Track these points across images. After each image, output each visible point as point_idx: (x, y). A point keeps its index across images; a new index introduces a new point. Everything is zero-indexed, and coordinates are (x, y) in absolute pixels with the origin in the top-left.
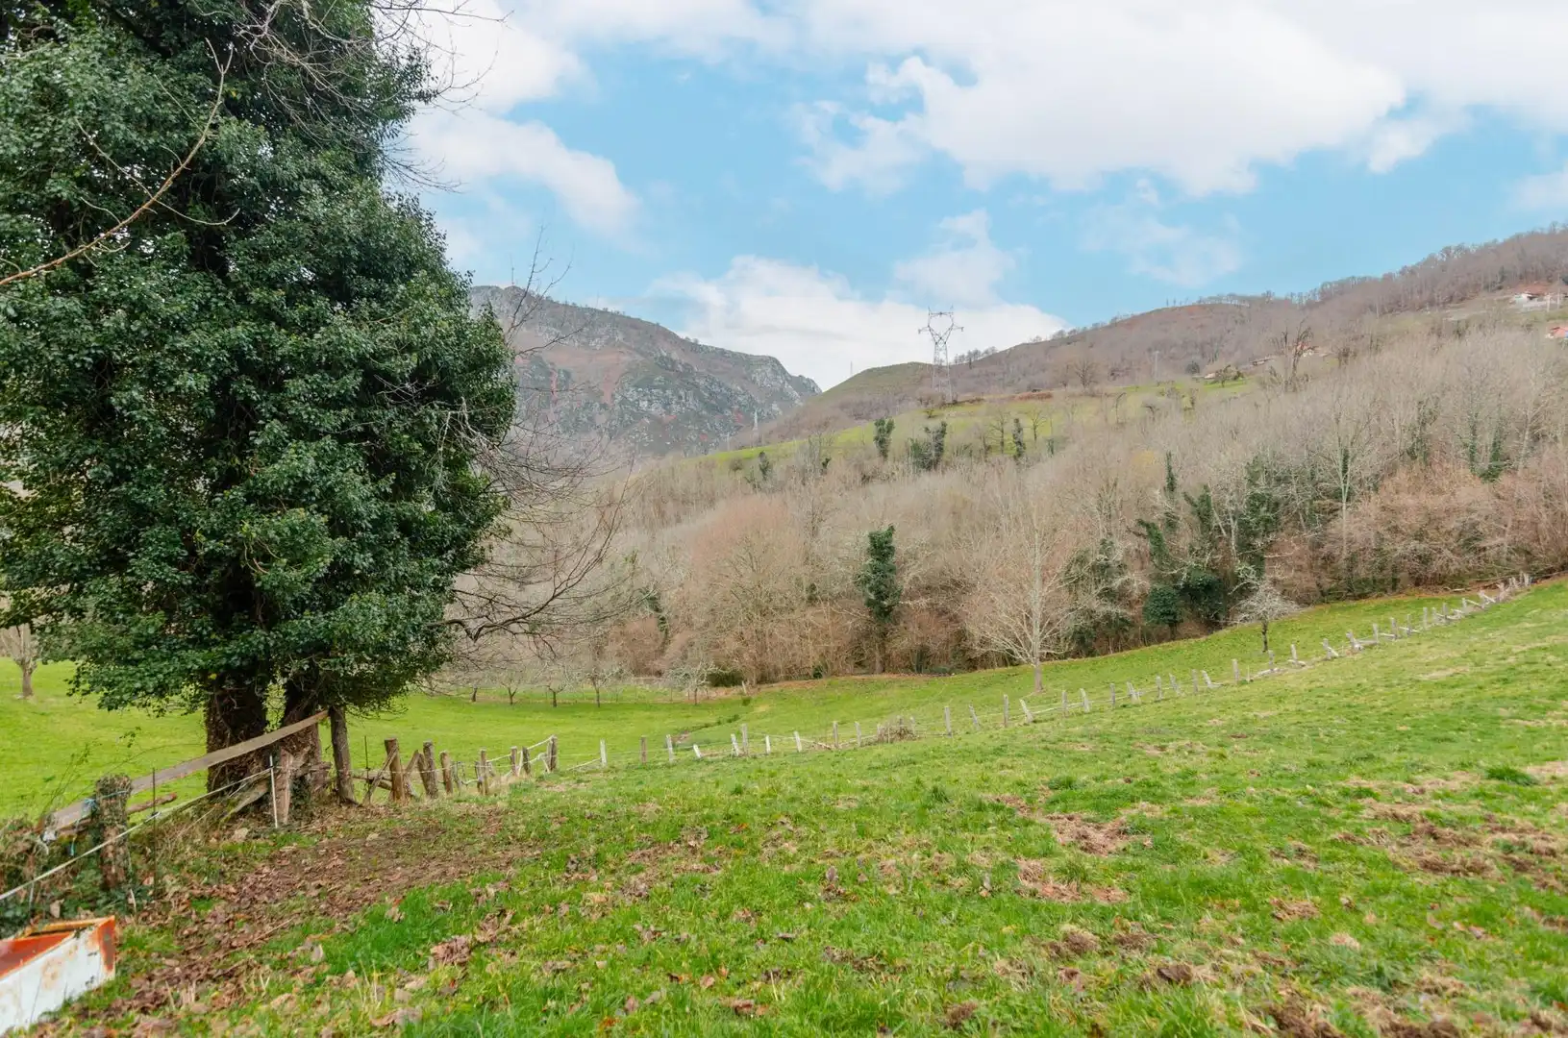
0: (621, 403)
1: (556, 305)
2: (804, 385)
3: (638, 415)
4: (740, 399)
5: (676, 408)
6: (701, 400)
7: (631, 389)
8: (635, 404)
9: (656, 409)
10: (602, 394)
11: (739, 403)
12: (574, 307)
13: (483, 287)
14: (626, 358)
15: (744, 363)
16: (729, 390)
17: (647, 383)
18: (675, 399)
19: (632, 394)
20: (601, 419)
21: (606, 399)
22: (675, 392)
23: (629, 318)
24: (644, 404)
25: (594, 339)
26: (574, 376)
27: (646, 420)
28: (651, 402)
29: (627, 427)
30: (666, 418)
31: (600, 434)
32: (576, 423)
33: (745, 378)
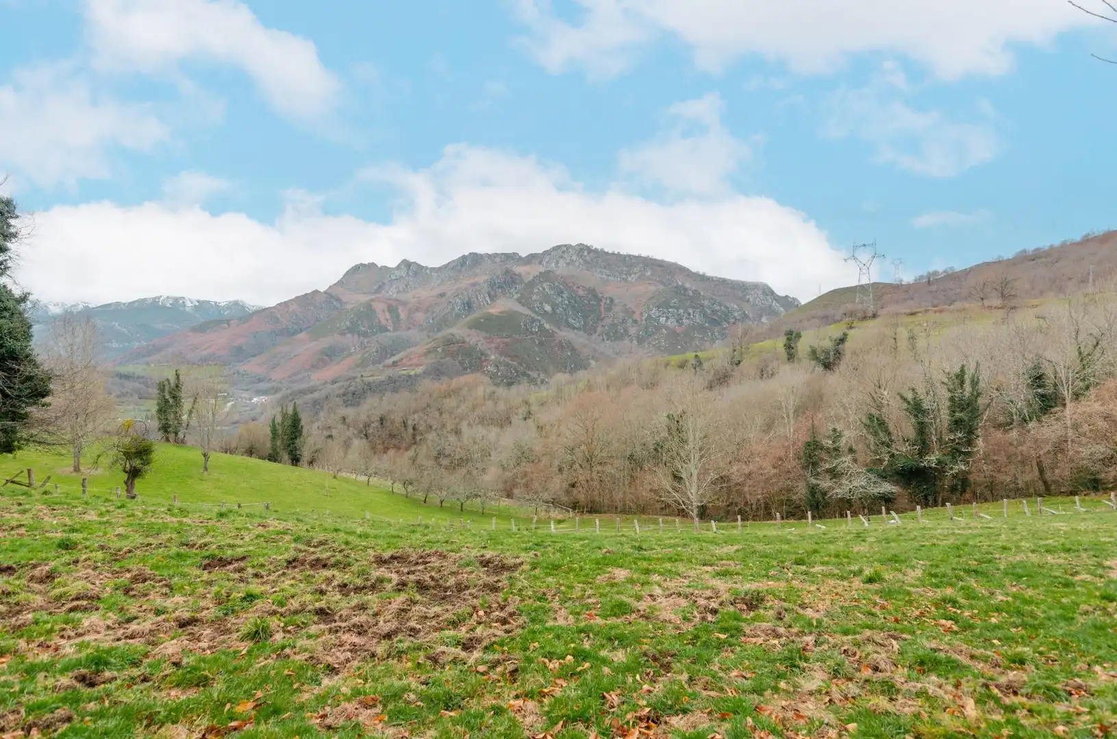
0: (646, 319)
1: (607, 253)
2: (788, 302)
3: (659, 327)
4: (736, 314)
5: (686, 321)
6: (705, 316)
7: (654, 309)
8: (657, 320)
9: (672, 323)
10: (634, 312)
11: (735, 318)
12: (619, 255)
13: (562, 246)
14: (652, 288)
15: (739, 290)
16: (727, 308)
17: (664, 305)
18: (686, 315)
19: (654, 312)
20: (632, 331)
21: (636, 317)
22: (686, 311)
23: (655, 260)
24: (663, 320)
25: (630, 275)
26: (616, 301)
27: (664, 331)
28: (668, 318)
29: (651, 335)
30: (678, 330)
31: (631, 341)
32: (616, 334)
33: (741, 299)
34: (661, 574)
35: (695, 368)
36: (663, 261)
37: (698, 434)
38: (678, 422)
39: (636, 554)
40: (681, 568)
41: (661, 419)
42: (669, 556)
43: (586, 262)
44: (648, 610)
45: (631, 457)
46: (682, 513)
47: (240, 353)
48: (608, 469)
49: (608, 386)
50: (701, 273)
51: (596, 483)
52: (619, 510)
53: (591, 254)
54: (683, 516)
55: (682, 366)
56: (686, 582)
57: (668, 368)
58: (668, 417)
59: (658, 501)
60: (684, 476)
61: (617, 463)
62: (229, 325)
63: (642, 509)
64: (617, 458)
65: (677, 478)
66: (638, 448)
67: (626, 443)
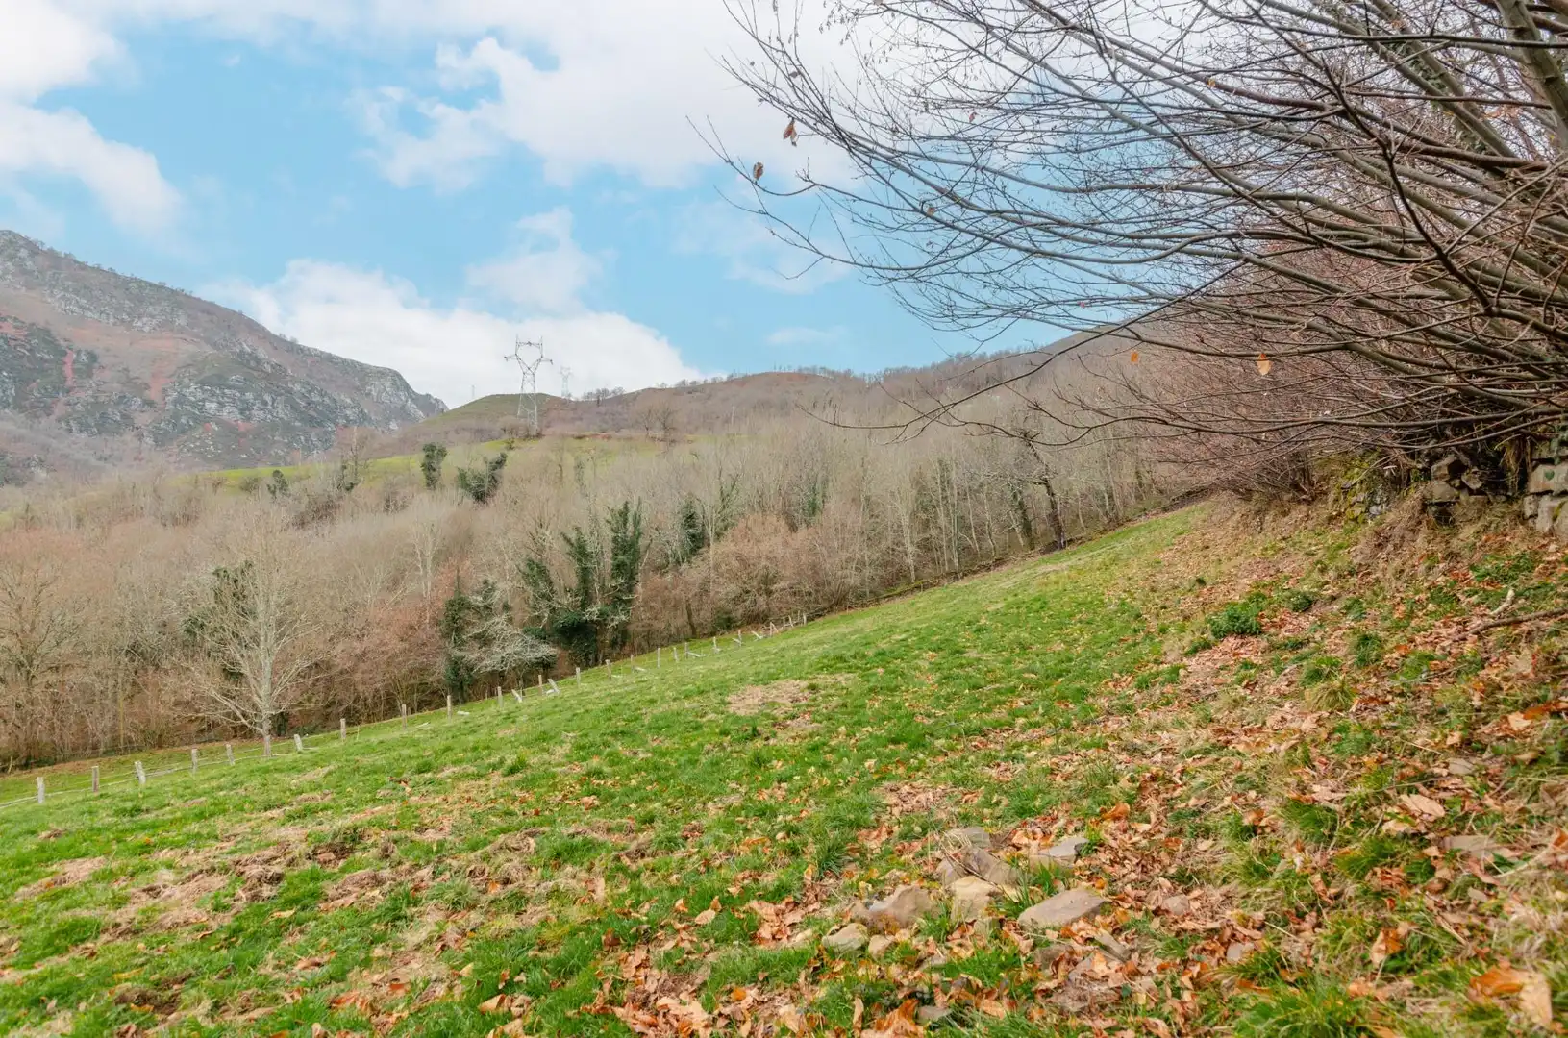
0: (175, 402)
1: (83, 267)
2: (429, 404)
3: (202, 420)
4: (348, 413)
5: (257, 414)
6: (294, 408)
7: (193, 387)
8: (199, 405)
9: (230, 414)
10: (147, 387)
11: (346, 417)
12: (111, 273)
14: (192, 348)
15: (356, 374)
16: (335, 401)
17: (215, 383)
18: (258, 404)
19: (193, 392)
20: (143, 419)
21: (153, 394)
22: (258, 396)
23: (199, 299)
24: (211, 406)
25: (140, 318)
26: (103, 361)
27: (214, 426)
28: (221, 405)
29: (183, 431)
30: (243, 426)
31: (140, 437)
32: (101, 420)
33: (357, 389)
34: (174, 845)
35: (274, 493)
36: (212, 304)
37: (274, 598)
38: (235, 581)
39: (126, 822)
40: (220, 823)
41: (204, 576)
42: (197, 811)
43: (24, 272)
44: (139, 917)
45: (134, 650)
46: (243, 733)
48: (74, 677)
49: (79, 520)
50: (289, 339)
51: (43, 709)
52: (102, 749)
53: (40, 259)
54: (245, 737)
55: (249, 487)
56: (229, 846)
57: (220, 490)
58: (217, 573)
59: (191, 721)
60: (246, 670)
61: (98, 663)
63: (158, 740)
64: (99, 652)
65: (232, 674)
66: (150, 630)
67: (120, 624)
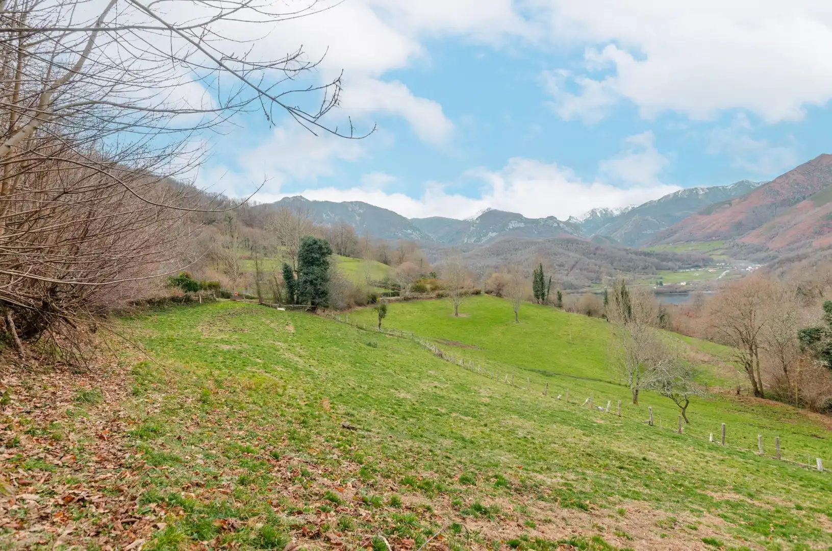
47: (740, 228)
62: (730, 204)
